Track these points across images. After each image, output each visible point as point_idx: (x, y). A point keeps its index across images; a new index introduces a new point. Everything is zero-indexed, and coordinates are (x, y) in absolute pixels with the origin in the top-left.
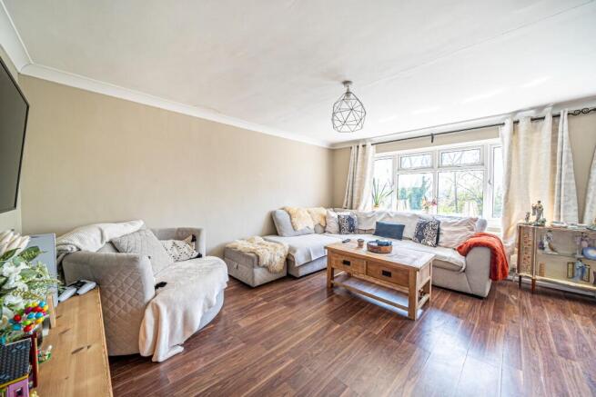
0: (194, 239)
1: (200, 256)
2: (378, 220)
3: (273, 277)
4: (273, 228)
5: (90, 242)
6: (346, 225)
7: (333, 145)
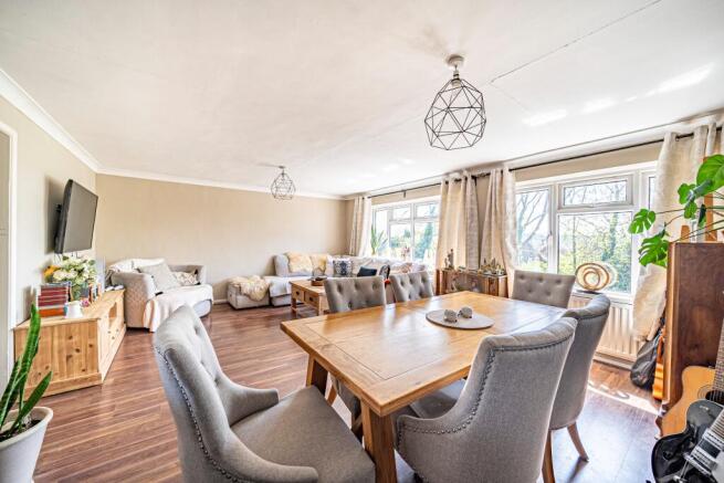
0: (196, 272)
1: (199, 284)
2: (363, 266)
3: (253, 304)
4: (273, 270)
5: (125, 268)
6: (339, 269)
7: (344, 197)
